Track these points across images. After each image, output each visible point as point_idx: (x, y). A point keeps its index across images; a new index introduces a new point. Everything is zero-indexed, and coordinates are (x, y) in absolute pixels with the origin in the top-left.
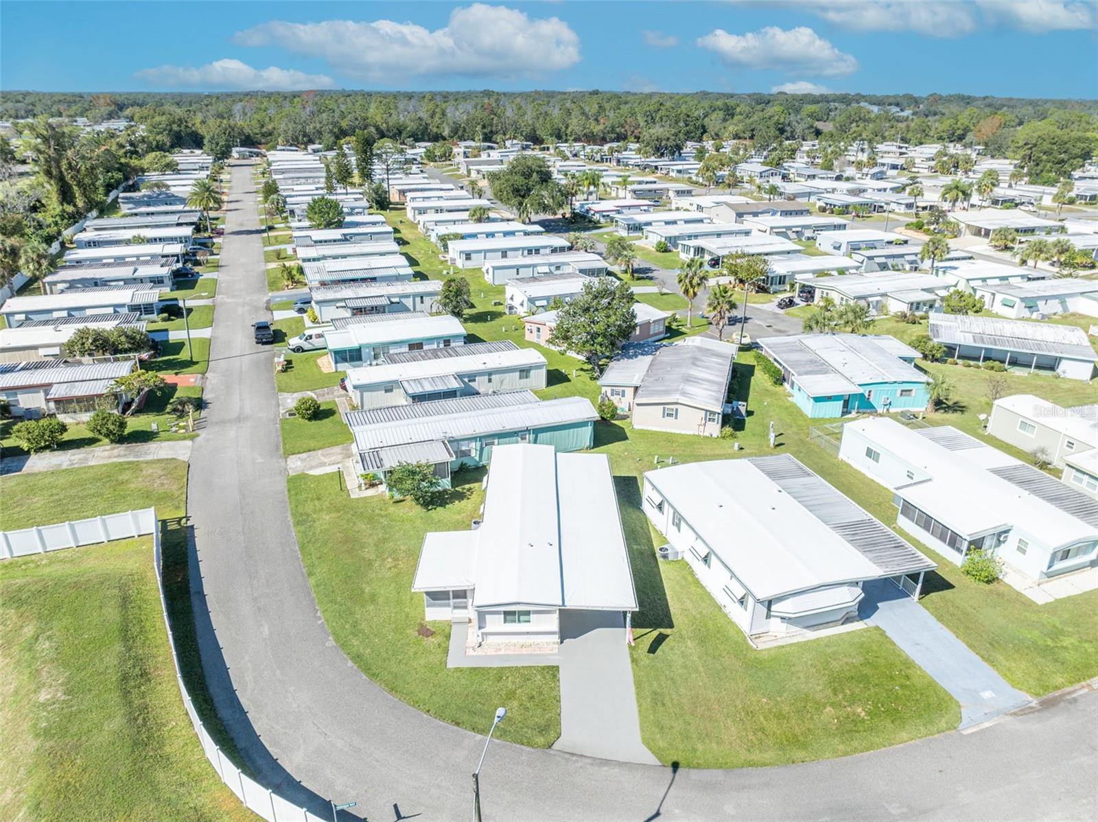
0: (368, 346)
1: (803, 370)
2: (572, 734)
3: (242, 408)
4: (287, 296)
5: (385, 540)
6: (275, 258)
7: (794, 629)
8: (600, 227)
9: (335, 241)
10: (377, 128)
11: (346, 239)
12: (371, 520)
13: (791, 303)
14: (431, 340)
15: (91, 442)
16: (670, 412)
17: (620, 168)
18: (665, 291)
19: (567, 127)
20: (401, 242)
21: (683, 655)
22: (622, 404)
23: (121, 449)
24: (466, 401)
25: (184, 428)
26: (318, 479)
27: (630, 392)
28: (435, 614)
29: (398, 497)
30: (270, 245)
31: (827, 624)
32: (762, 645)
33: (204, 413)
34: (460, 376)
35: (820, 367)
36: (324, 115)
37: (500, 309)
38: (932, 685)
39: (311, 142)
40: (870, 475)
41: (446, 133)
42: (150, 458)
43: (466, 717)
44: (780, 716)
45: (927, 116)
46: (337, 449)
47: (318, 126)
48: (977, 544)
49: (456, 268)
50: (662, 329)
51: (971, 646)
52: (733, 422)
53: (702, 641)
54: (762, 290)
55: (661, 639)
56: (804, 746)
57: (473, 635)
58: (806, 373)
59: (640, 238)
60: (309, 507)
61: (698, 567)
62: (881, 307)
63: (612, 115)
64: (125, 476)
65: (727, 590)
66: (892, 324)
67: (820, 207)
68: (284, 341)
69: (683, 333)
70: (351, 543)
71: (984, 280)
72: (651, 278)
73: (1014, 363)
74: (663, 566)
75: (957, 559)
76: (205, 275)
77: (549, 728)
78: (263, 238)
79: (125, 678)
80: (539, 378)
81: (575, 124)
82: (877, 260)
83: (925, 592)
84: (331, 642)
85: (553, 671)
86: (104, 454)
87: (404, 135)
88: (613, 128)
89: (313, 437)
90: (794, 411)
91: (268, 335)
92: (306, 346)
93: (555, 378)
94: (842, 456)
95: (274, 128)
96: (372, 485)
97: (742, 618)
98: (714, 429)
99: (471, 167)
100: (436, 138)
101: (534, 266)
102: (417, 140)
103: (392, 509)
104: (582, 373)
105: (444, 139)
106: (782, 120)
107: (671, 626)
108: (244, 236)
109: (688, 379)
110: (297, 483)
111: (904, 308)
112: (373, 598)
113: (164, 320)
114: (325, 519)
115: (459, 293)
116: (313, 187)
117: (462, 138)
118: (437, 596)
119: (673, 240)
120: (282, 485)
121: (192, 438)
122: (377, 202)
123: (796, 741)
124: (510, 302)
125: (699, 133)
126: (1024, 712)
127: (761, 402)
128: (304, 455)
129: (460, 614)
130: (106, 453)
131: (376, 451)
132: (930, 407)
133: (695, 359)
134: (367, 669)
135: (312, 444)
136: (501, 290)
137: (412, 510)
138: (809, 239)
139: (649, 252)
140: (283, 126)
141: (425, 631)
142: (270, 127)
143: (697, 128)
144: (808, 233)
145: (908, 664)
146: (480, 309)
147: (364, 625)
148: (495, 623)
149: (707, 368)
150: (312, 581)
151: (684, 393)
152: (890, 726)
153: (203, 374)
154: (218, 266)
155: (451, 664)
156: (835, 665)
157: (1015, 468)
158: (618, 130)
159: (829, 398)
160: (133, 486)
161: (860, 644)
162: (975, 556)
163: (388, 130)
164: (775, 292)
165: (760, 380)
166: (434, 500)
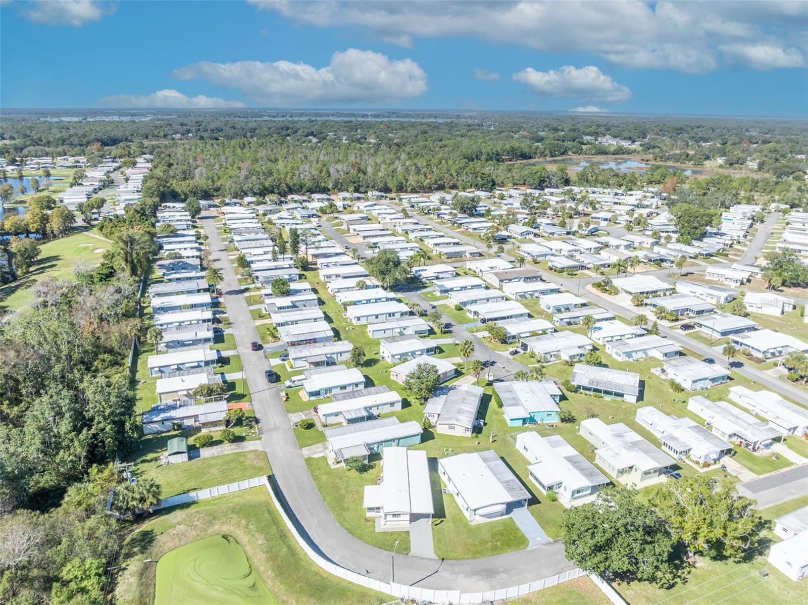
0: (323, 389)
1: (508, 403)
2: (414, 551)
3: (275, 422)
4: (273, 348)
5: (348, 487)
6: (257, 317)
7: (483, 518)
8: (426, 287)
9: (288, 307)
10: (287, 185)
11: (294, 306)
12: (341, 478)
13: (516, 352)
14: (350, 385)
15: (220, 442)
16: (452, 427)
17: (439, 220)
18: (458, 342)
19: (407, 182)
20: (321, 302)
21: (448, 527)
22: (433, 421)
23: (234, 445)
24: (370, 423)
25: (253, 433)
26: (317, 459)
27: (436, 416)
28: (369, 515)
29: (349, 468)
30: (252, 305)
31: (495, 517)
32: (473, 524)
33: (260, 425)
34: (366, 408)
35: (516, 402)
36: (254, 178)
37: (377, 357)
38: (523, 536)
39: (246, 194)
40: (525, 456)
41: (330, 186)
42: (247, 450)
43: (382, 546)
44: (475, 545)
45: (649, 149)
46: (320, 445)
47: (251, 186)
48: (550, 488)
49: (352, 325)
50: (453, 372)
51: (539, 524)
52: (477, 430)
53: (454, 522)
54: (504, 342)
55: (442, 521)
56: (480, 554)
57: (382, 521)
58: (510, 405)
59: (447, 297)
60: (317, 473)
61: (455, 496)
62: (557, 357)
63: (435, 169)
64: (242, 459)
65: (463, 505)
66: (561, 366)
67: (549, 267)
68: (280, 381)
69: (463, 374)
70: (336, 488)
71: (612, 337)
72: (451, 332)
73: (607, 392)
74: (444, 496)
75: (545, 492)
76: (227, 332)
77: (407, 549)
78: (245, 298)
79: (281, 537)
80: (398, 406)
81: (412, 180)
82: (565, 320)
83: (529, 505)
84: (337, 524)
85: (408, 532)
86: (228, 448)
87: (304, 190)
88: (436, 181)
89: (309, 438)
90: (503, 422)
91: (273, 377)
92: (293, 385)
93: (406, 404)
94: (517, 447)
95: (221, 185)
96: (338, 462)
97: (467, 514)
98: (469, 434)
99: (350, 227)
100: (325, 190)
101: (393, 329)
102: (312, 193)
103: (348, 473)
104: (417, 400)
105: (329, 190)
106: (543, 174)
107: (445, 517)
108: (234, 296)
109: (460, 412)
110: (309, 460)
111: (567, 358)
112: (348, 509)
113: (220, 367)
114: (324, 478)
115: (359, 355)
116: (261, 251)
117: (341, 190)
118: (370, 509)
119: (465, 304)
120: (304, 463)
121: (260, 439)
122: (302, 267)
123: (478, 552)
124: (382, 354)
125: (490, 185)
126: (549, 543)
127: (491, 417)
128: (308, 448)
129: (378, 514)
130: (229, 448)
131: (340, 450)
132: (560, 421)
133: (464, 399)
134: (351, 533)
135: (310, 442)
136: (377, 343)
137: (354, 474)
138: (537, 297)
139: (451, 310)
140: (228, 185)
141: (367, 520)
142: (219, 183)
143: (488, 182)
144: (536, 294)
145: (518, 529)
146: (367, 357)
147: (347, 518)
148: (390, 518)
149: (468, 404)
150: (326, 503)
151: (457, 420)
152: (506, 548)
153: (251, 402)
154: (230, 324)
155: (376, 531)
156: (494, 530)
157: (575, 456)
158: (439, 182)
159: (517, 419)
160: (247, 464)
161: (504, 523)
162: (550, 492)
163: (294, 185)
164: (511, 343)
165: (493, 404)
166: (363, 469)
